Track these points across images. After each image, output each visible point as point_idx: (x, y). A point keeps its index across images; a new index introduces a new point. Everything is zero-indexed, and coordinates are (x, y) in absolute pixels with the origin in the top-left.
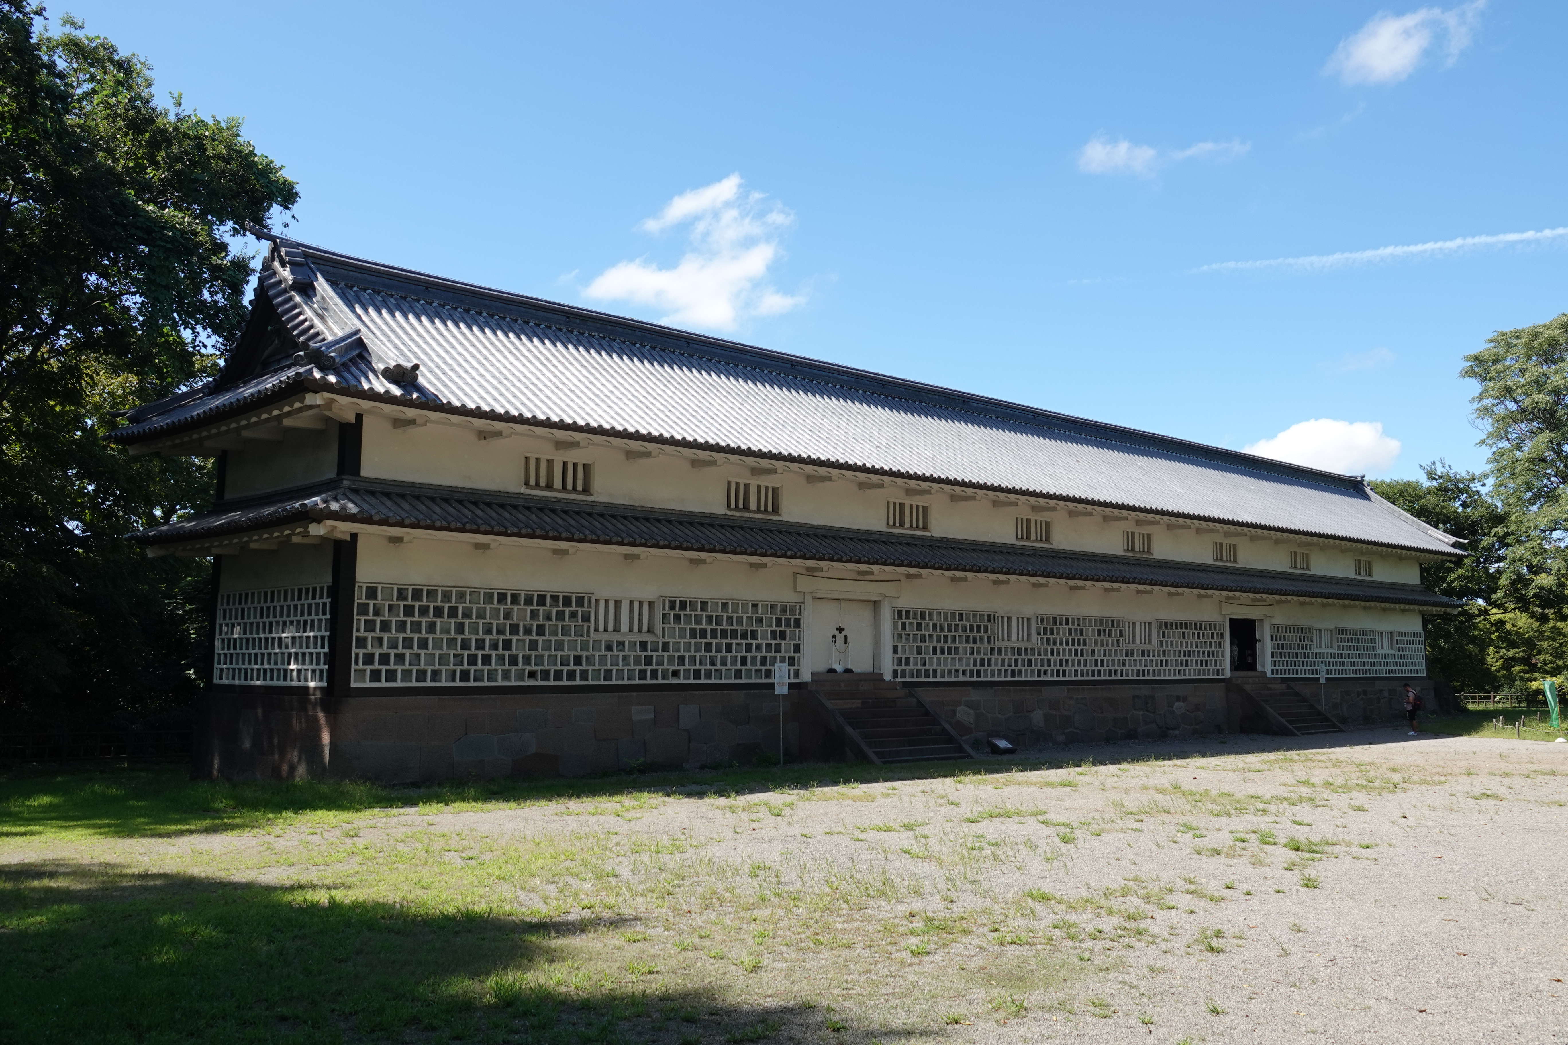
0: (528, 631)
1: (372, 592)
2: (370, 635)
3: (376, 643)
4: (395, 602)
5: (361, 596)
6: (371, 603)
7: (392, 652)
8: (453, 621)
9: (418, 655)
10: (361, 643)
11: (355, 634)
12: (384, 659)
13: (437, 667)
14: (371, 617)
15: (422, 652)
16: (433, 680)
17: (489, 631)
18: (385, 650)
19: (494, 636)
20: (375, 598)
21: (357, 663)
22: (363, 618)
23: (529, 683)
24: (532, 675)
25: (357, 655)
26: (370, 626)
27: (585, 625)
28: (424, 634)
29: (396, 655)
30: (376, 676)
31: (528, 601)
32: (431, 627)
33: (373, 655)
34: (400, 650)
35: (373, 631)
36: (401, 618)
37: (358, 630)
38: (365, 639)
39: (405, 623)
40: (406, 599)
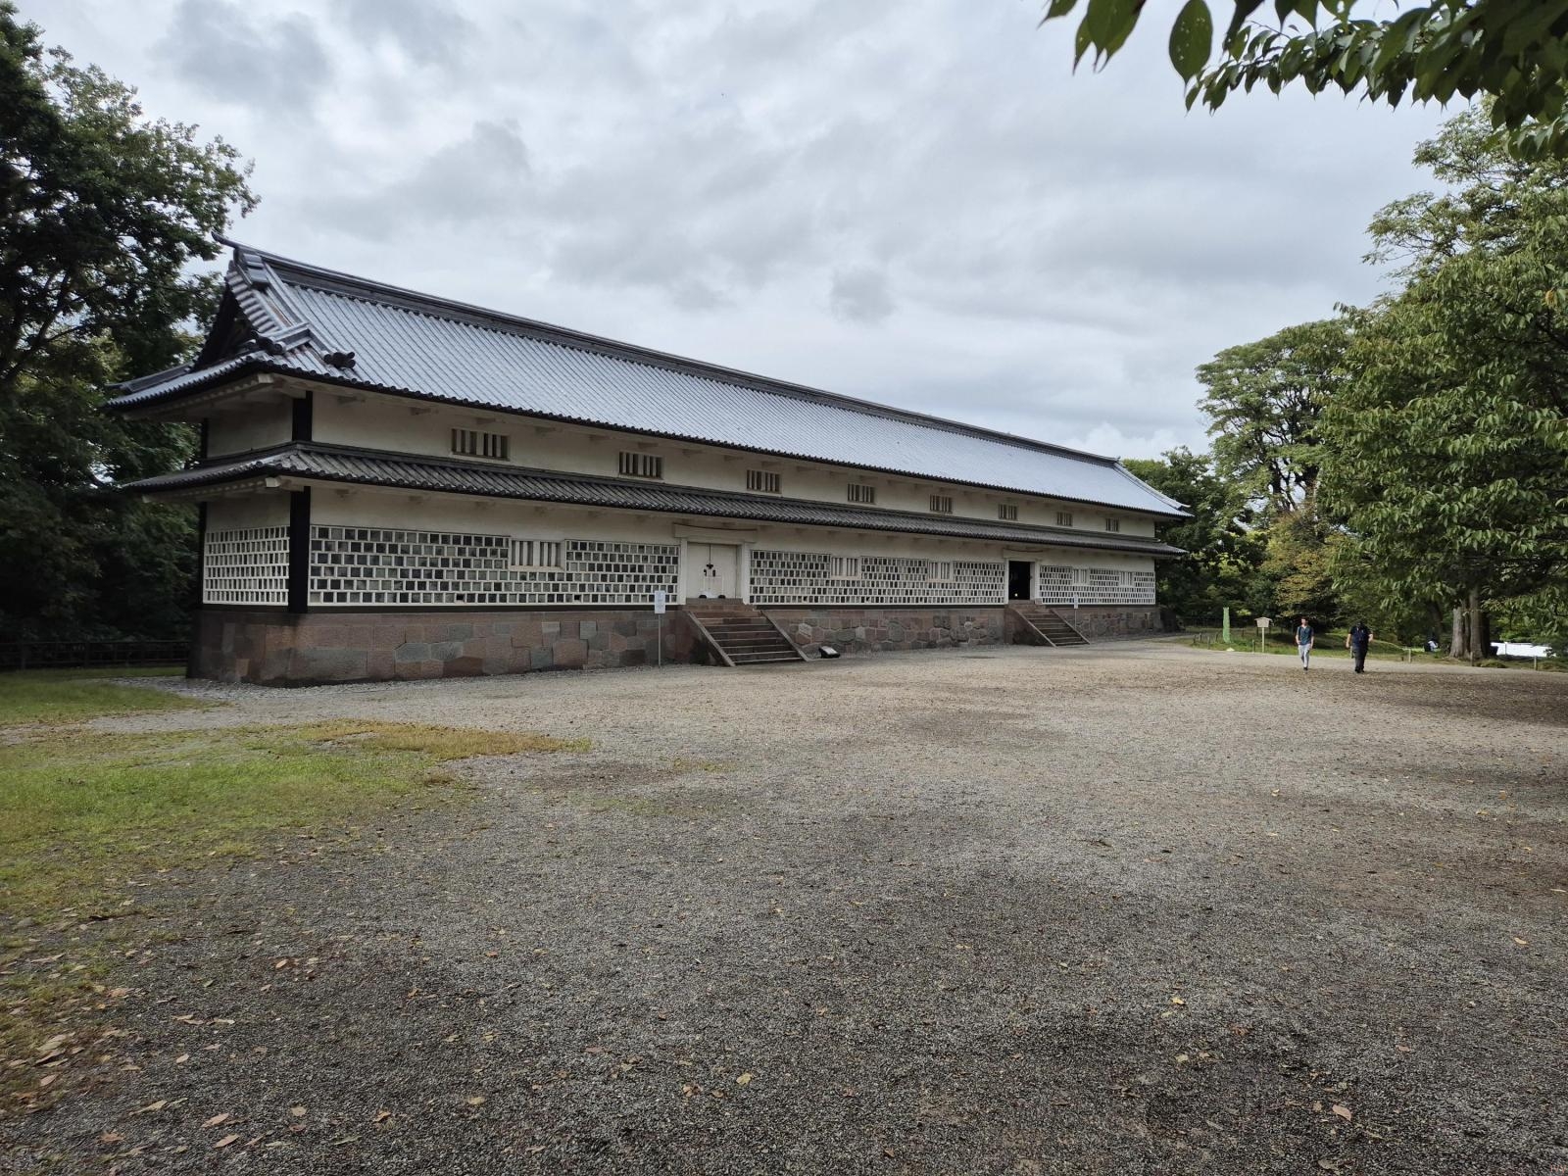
0: (456, 564)
1: (324, 533)
2: (323, 566)
3: (328, 572)
4: (344, 540)
5: (314, 536)
6: (324, 541)
7: (342, 579)
8: (393, 555)
9: (365, 582)
10: (316, 571)
11: (310, 565)
12: (336, 584)
13: (381, 591)
14: (323, 551)
15: (368, 579)
16: (377, 601)
17: (424, 564)
18: (336, 577)
19: (428, 567)
20: (327, 537)
21: (312, 587)
22: (317, 553)
23: (460, 603)
24: (460, 597)
25: (312, 581)
26: (323, 558)
27: (504, 559)
28: (369, 565)
29: (346, 581)
30: (328, 597)
31: (457, 541)
32: (375, 561)
33: (326, 581)
34: (349, 577)
35: (326, 562)
36: (350, 553)
37: (313, 562)
38: (319, 568)
39: (352, 556)
40: (353, 538)
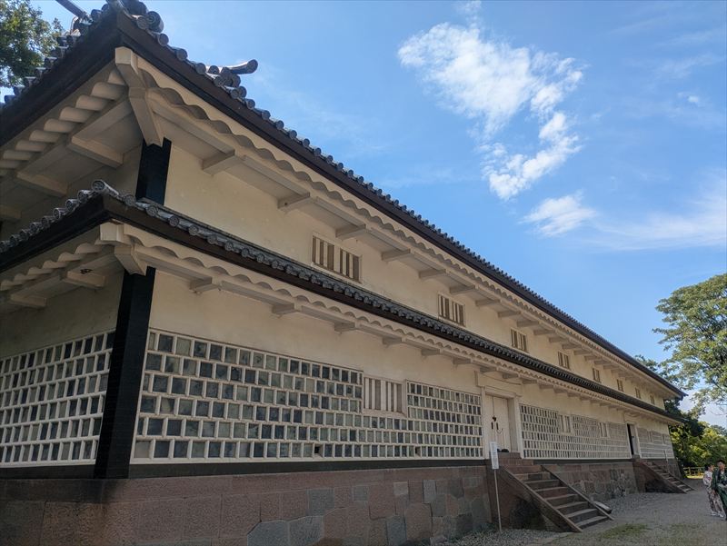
0: (315, 404)
1: (166, 343)
2: (160, 396)
3: (166, 406)
4: (192, 358)
5: (152, 347)
6: (165, 355)
7: (185, 418)
8: (250, 386)
9: (213, 424)
10: (149, 404)
11: (142, 392)
12: (175, 427)
13: (232, 439)
14: (163, 373)
15: (218, 420)
16: (227, 455)
17: (282, 401)
18: (176, 415)
19: (287, 406)
20: (170, 351)
21: (140, 432)
22: (153, 373)
23: (316, 458)
24: (317, 450)
25: (142, 420)
26: (160, 384)
27: (358, 400)
28: (220, 399)
29: (189, 423)
30: (162, 448)
31: (316, 373)
32: (229, 391)
33: (161, 421)
34: (194, 417)
35: (164, 390)
36: (197, 378)
37: (146, 388)
38: (153, 400)
39: (200, 383)
40: (203, 356)
